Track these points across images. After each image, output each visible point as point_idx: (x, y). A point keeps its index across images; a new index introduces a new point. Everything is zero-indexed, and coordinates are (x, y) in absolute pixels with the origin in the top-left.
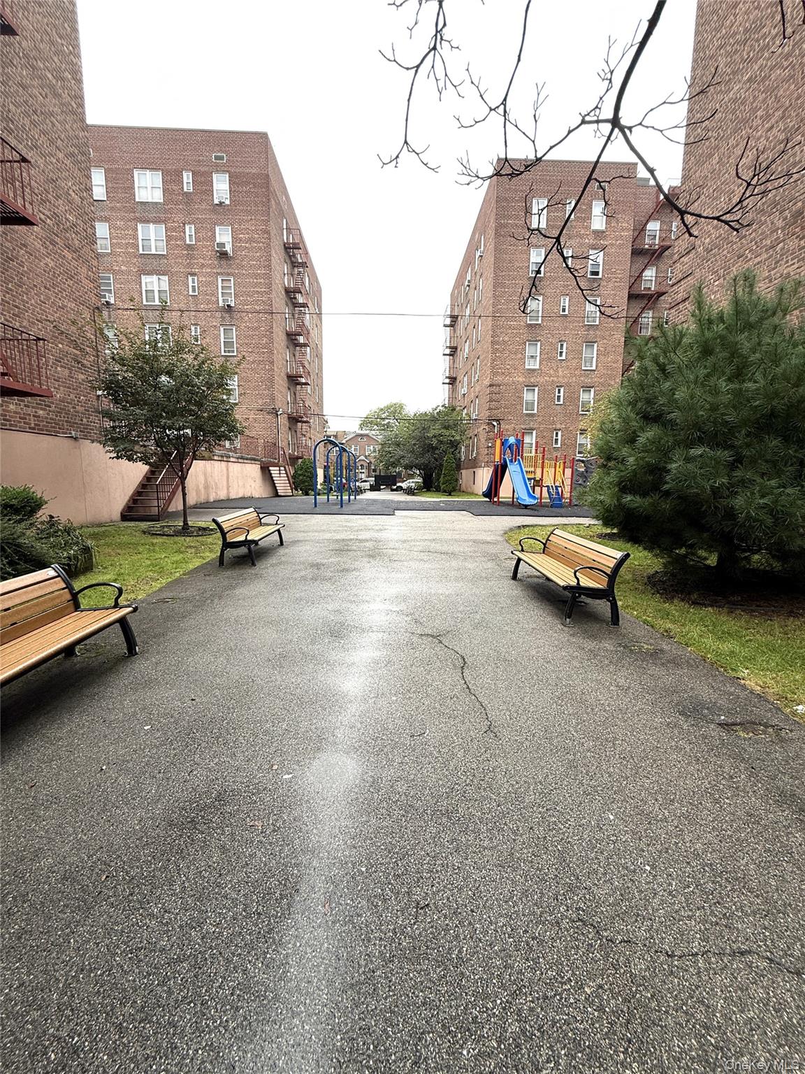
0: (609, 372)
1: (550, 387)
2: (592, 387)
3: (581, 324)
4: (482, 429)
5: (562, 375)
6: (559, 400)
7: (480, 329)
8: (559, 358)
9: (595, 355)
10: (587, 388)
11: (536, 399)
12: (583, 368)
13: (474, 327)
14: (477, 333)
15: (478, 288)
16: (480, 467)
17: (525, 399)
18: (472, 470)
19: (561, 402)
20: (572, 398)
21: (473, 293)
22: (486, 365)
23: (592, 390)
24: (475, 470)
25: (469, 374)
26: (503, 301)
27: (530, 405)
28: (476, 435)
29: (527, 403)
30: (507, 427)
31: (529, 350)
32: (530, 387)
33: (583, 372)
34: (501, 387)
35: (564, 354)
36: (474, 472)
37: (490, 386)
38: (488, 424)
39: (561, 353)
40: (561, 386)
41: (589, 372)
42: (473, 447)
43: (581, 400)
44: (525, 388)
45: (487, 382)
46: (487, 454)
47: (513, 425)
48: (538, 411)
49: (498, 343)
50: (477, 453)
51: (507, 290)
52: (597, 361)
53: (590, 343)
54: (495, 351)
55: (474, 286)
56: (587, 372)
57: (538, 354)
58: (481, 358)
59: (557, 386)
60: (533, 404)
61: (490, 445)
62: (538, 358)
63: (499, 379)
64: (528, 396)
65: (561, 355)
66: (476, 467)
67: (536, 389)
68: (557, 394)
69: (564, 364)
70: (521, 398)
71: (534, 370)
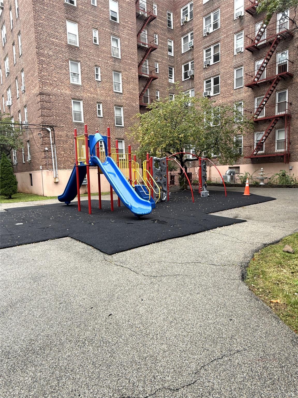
0: (131, 97)
1: (92, 103)
2: (122, 106)
3: (109, 56)
4: (36, 135)
5: (100, 94)
6: (99, 113)
7: (20, 44)
8: (96, 79)
9: (121, 82)
10: (119, 107)
11: (82, 111)
12: (114, 91)
13: (13, 44)
14: (17, 49)
15: (13, 7)
16: (38, 169)
17: (73, 110)
18: (27, 173)
19: (102, 116)
20: (109, 114)
21: (8, 14)
22: (32, 75)
23: (122, 109)
24: (31, 172)
25: (13, 87)
26: (43, 17)
27: (78, 115)
28: (28, 141)
29: (75, 114)
30: (60, 133)
31: (72, 68)
32: (77, 100)
33: (114, 94)
34: (51, 97)
35: (99, 77)
36: (31, 175)
37: (40, 94)
38: (43, 130)
39: (97, 75)
40: (100, 103)
41: (118, 94)
42: (26, 151)
43: (115, 115)
44: (72, 101)
45: (36, 90)
46: (45, 158)
47: (65, 132)
48: (85, 121)
49: (43, 55)
50: (32, 157)
51: (45, 8)
52: (123, 87)
53: (117, 72)
54: (41, 63)
55: (8, 7)
56: (117, 94)
57: (80, 73)
58: (26, 70)
59: (98, 102)
60: (80, 115)
61: (46, 149)
62: (80, 76)
63: (47, 89)
64: (75, 108)
65: (97, 78)
66: (32, 170)
67: (81, 102)
68: (98, 109)
69: (100, 85)
70: (70, 109)
71: (78, 86)
